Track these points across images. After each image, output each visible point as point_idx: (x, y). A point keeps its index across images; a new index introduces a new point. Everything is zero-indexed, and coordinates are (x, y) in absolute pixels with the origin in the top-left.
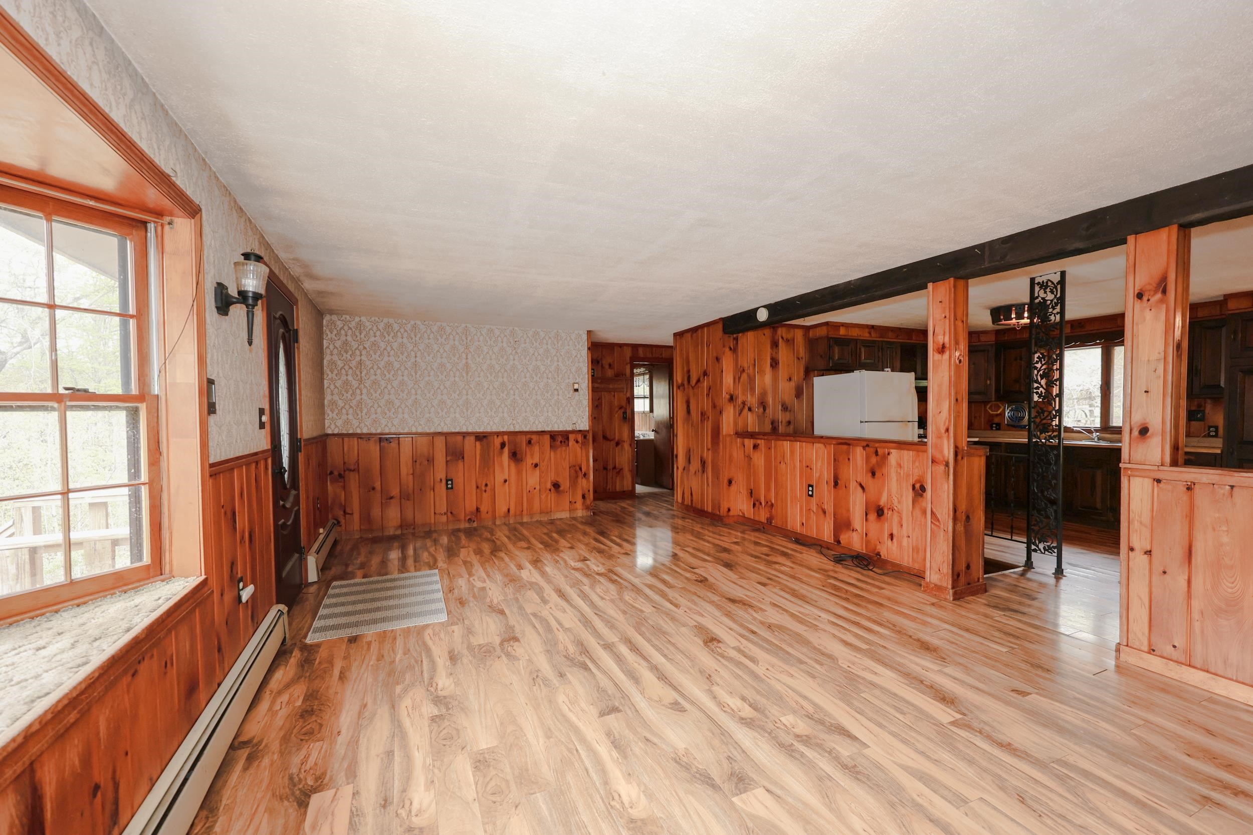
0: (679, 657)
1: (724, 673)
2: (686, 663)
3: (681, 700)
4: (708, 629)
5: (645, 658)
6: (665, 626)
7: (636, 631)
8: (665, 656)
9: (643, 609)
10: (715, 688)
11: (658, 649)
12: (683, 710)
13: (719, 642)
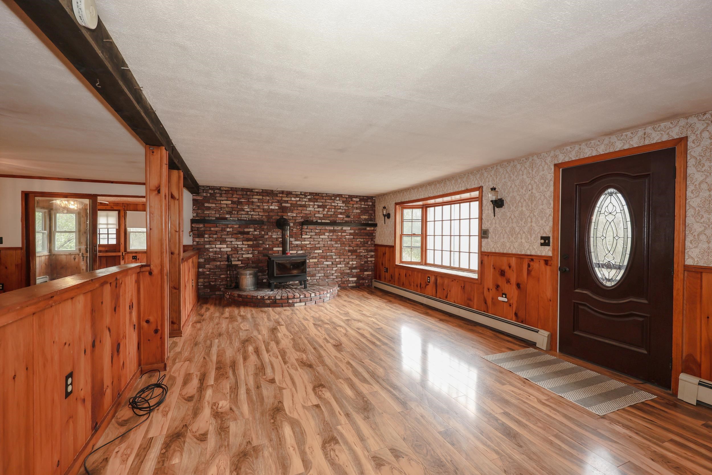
0: (354, 340)
1: (339, 336)
2: (352, 339)
3: (358, 330)
4: (336, 350)
5: (369, 340)
6: (358, 352)
7: (373, 350)
8: (360, 341)
9: (370, 361)
10: (345, 332)
11: (363, 343)
12: (357, 328)
13: (334, 345)
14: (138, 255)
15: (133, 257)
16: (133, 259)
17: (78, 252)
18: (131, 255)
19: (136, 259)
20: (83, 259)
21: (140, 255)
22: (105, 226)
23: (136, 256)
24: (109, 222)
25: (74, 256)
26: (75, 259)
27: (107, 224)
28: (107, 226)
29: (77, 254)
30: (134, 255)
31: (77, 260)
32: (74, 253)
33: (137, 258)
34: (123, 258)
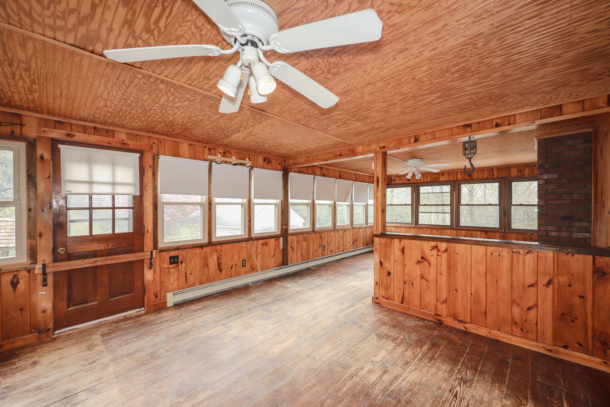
14: (181, 254)
15: (171, 258)
16: (171, 263)
17: (24, 260)
18: (167, 255)
19: (177, 262)
20: (45, 280)
21: (184, 252)
22: (108, 189)
23: (177, 257)
24: (118, 180)
25: (11, 276)
26: (14, 284)
27: (114, 184)
28: (114, 189)
29: (25, 269)
30: (173, 253)
31: (21, 287)
32: (14, 268)
33: (180, 260)
34: (151, 264)
